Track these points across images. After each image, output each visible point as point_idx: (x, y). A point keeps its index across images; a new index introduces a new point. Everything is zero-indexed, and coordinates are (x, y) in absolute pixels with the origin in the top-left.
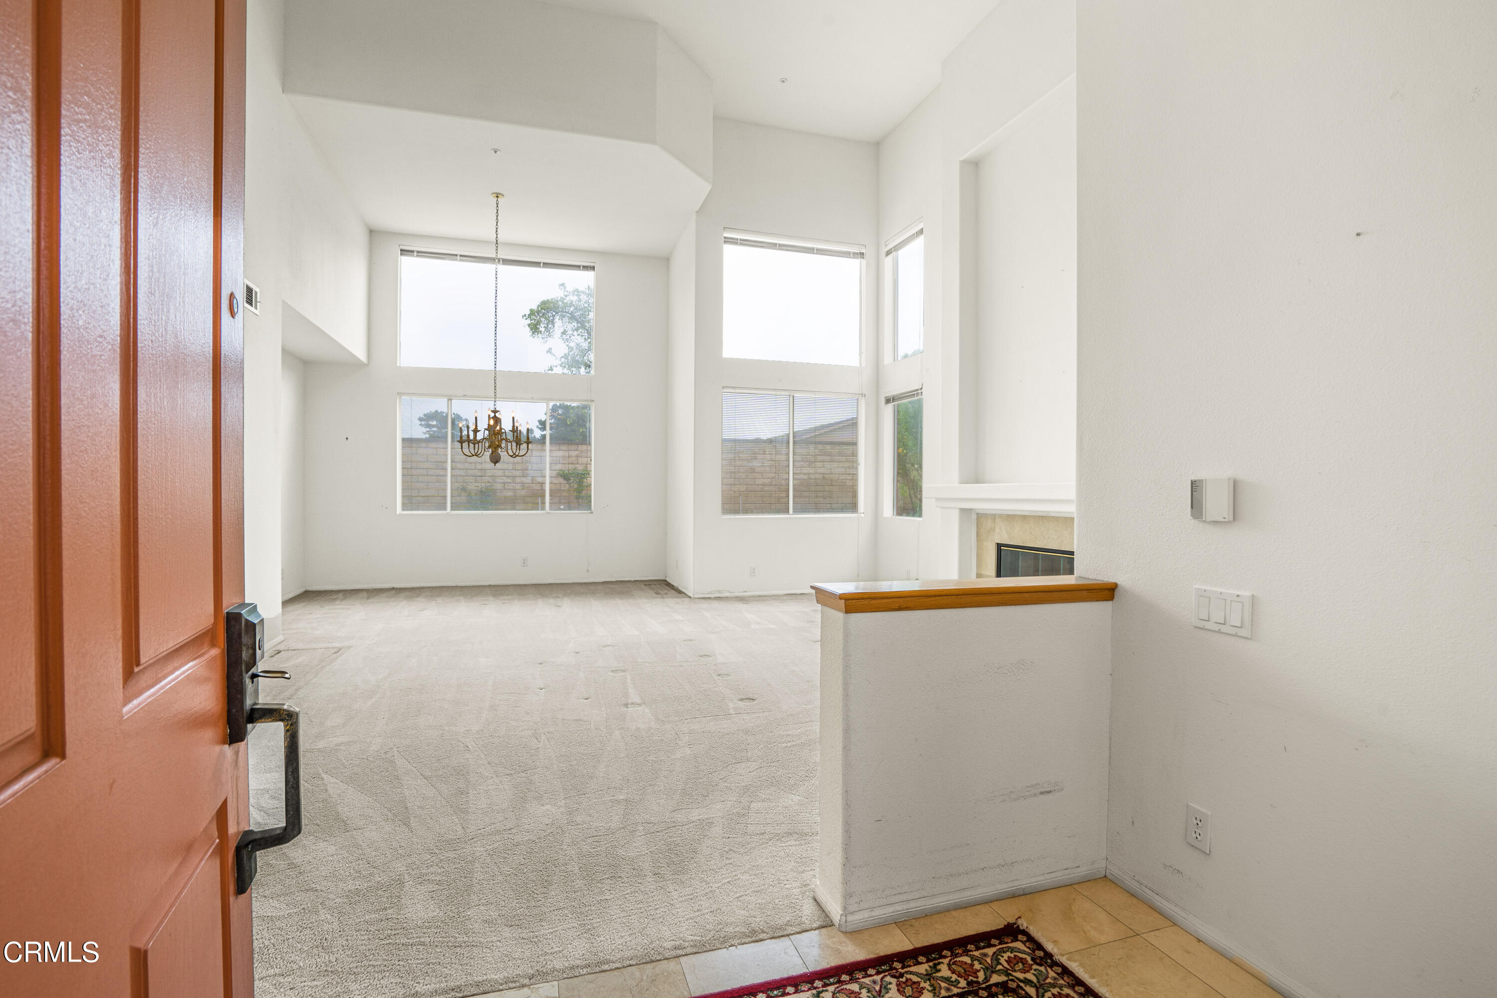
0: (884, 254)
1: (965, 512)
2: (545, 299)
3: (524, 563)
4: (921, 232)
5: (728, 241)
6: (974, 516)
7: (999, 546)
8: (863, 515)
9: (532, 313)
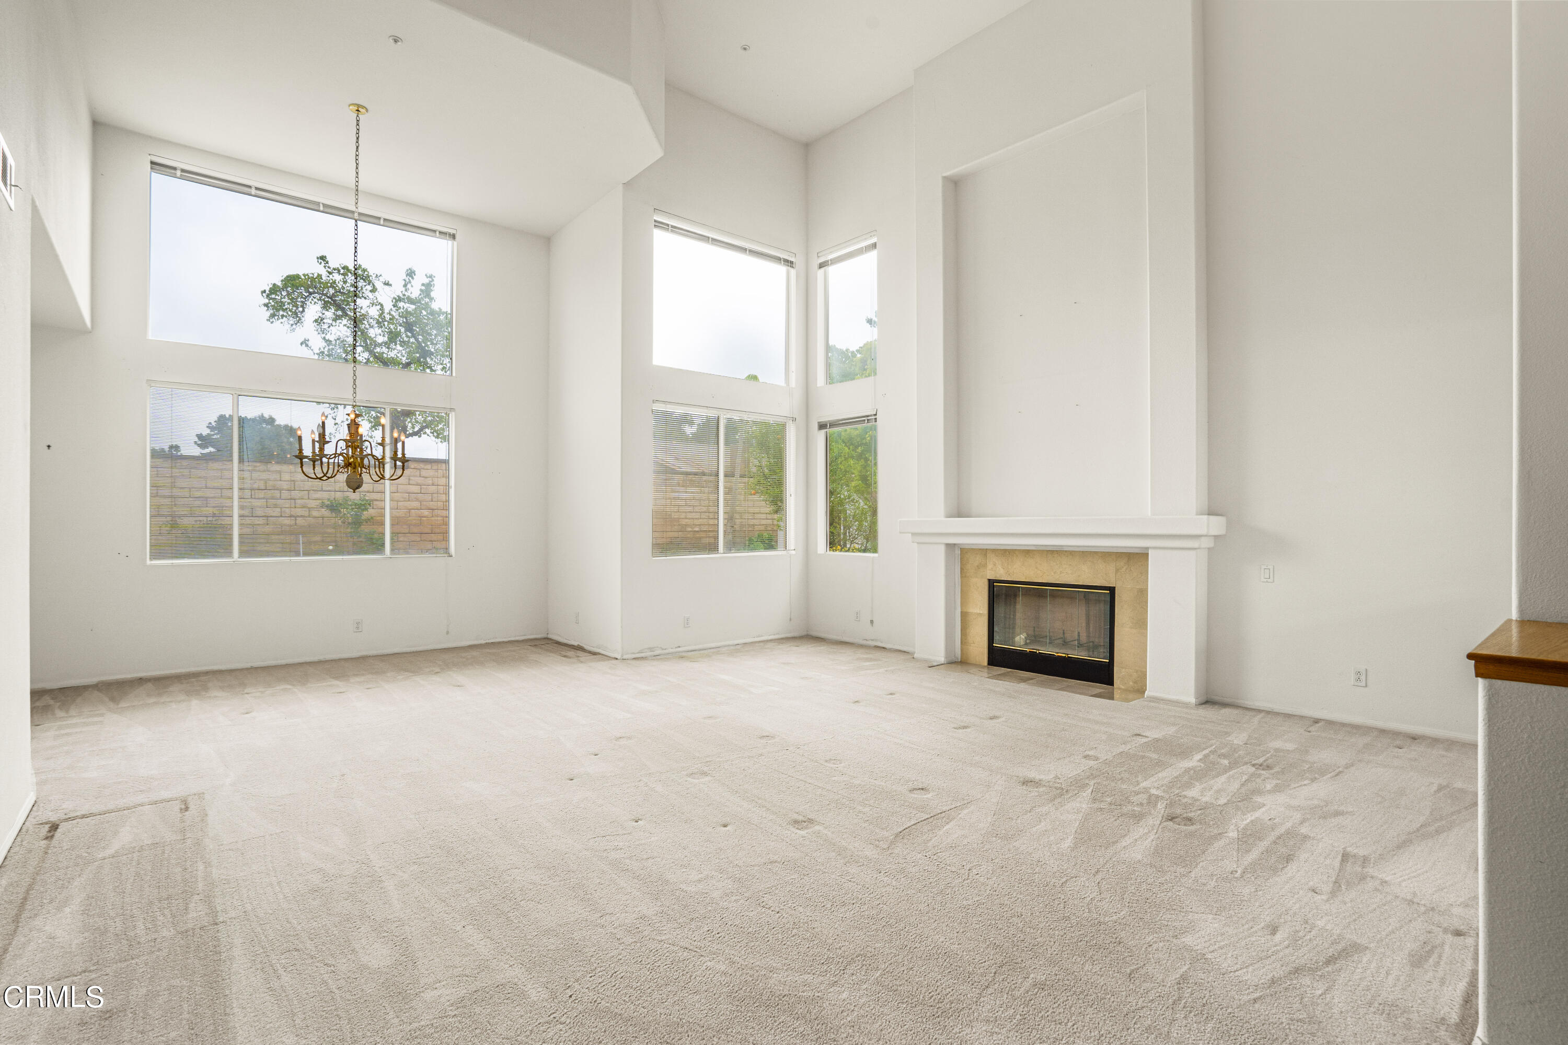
0: (816, 267)
1: (950, 547)
2: (293, 272)
3: (358, 628)
4: (874, 246)
5: (658, 225)
6: (958, 552)
7: (991, 583)
8: (793, 552)
9: (274, 289)
